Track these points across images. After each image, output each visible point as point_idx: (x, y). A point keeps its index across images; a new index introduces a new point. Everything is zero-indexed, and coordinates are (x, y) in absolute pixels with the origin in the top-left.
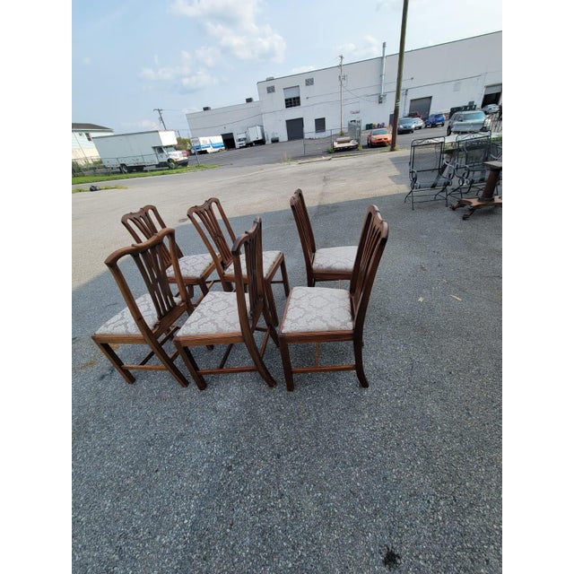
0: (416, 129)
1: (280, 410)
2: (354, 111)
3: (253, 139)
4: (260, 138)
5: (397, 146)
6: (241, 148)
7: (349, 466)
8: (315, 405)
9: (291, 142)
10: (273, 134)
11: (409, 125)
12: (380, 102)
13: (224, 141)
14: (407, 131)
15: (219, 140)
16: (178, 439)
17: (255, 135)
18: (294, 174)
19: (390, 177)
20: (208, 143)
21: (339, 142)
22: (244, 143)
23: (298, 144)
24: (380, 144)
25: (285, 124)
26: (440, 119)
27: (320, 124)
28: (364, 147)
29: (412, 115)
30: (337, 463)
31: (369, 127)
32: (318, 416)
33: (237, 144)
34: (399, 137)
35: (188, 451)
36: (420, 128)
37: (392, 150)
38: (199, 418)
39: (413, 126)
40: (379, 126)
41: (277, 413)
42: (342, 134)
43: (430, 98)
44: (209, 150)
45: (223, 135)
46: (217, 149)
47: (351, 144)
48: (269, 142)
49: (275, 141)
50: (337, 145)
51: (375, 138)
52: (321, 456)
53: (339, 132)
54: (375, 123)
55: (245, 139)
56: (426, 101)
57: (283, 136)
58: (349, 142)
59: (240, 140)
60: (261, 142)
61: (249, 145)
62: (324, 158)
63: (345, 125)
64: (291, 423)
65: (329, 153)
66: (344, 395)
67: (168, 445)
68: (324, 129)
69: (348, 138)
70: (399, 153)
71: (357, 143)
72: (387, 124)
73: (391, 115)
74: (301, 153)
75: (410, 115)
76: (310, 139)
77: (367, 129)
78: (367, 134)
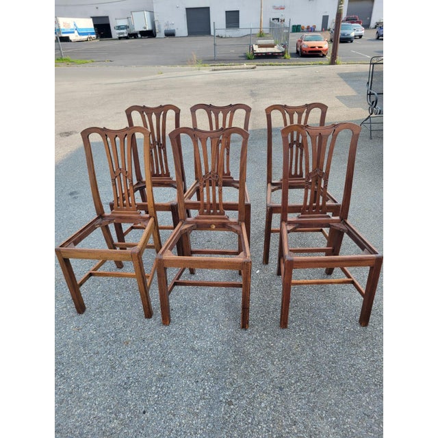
0: (355, 37)
1: (270, 347)
2: (278, 6)
3: (138, 28)
4: (149, 28)
5: (338, 59)
6: (120, 38)
7: (357, 393)
8: (307, 341)
9: (193, 39)
10: (167, 25)
11: (347, 32)
13: (95, 25)
14: (346, 40)
15: (89, 24)
16: (159, 380)
17: (141, 23)
18: (208, 83)
19: (337, 97)
20: (72, 27)
21: (261, 46)
22: (125, 33)
23: (201, 43)
24: (315, 54)
25: (184, 12)
27: (233, 18)
28: (292, 55)
29: (351, 20)
30: (344, 391)
31: (297, 29)
32: (313, 350)
33: (115, 33)
34: (341, 46)
35: (175, 391)
36: (360, 37)
37: (333, 62)
38: (177, 359)
39: (353, 34)
40: (311, 29)
41: (268, 350)
42: (261, 35)
44: (73, 37)
45: (94, 18)
46: (85, 37)
47: (276, 50)
48: (160, 34)
49: (170, 34)
50: (258, 50)
51: (307, 44)
52: (327, 387)
53: (257, 32)
54: (305, 24)
55: (127, 27)
57: (181, 28)
58: (272, 46)
59: (119, 28)
60: (150, 34)
61: (133, 36)
62: (245, 65)
63: (266, 25)
64: (286, 358)
65: (247, 58)
66: (336, 330)
67: (148, 387)
68: (238, 27)
69: (271, 41)
70: (341, 67)
71: (283, 49)
72: (319, 27)
73: (324, 17)
74: (212, 56)
75: (347, 20)
76: (218, 36)
77: (293, 31)
78: (295, 38)
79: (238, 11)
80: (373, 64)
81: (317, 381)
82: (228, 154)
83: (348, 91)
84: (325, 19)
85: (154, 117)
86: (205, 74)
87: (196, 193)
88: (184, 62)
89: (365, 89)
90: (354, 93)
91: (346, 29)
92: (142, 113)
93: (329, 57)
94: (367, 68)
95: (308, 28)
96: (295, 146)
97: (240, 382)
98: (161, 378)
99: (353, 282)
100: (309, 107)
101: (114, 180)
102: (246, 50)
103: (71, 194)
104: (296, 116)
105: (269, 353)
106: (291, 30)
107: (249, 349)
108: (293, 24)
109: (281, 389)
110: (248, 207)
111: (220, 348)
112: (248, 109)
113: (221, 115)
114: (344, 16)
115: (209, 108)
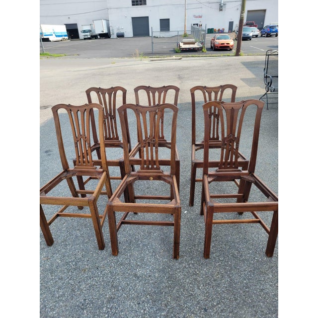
0: (253, 36)
1: (196, 274)
2: (197, 15)
3: (98, 31)
4: (105, 31)
5: (242, 52)
6: (85, 39)
7: (266, 314)
8: (225, 269)
9: (138, 39)
10: (118, 29)
11: (247, 33)
12: (221, 10)
13: (67, 30)
14: (246, 38)
15: (63, 30)
16: (109, 302)
17: (100, 28)
18: (148, 70)
19: (242, 79)
20: (51, 31)
21: (185, 43)
22: (88, 35)
23: (143, 41)
24: (224, 48)
25: (131, 20)
26: (274, 30)
27: (165, 24)
28: (208, 49)
29: (250, 24)
30: (256, 312)
31: (211, 31)
32: (230, 277)
33: (81, 35)
34: (243, 43)
35: (122, 311)
36: (257, 36)
37: (237, 54)
38: (124, 284)
39: (251, 35)
40: (221, 31)
41: (194, 277)
42: (185, 36)
43: (265, 11)
44: (51, 38)
45: (67, 25)
46: (60, 38)
47: (196, 46)
48: (114, 36)
49: (121, 36)
50: (183, 46)
51: (218, 42)
52: (241, 308)
53: (182, 33)
54: (216, 28)
55: (90, 31)
56: (262, 13)
57: (128, 31)
58: (193, 43)
59: (84, 31)
60: (106, 36)
61: (94, 37)
62: (174, 57)
63: (189, 28)
65: (176, 52)
66: (248, 260)
67: (100, 308)
68: (169, 30)
69: (193, 40)
70: (243, 58)
71: (201, 46)
72: (227, 30)
73: (230, 22)
74: (150, 50)
75: (247, 24)
76: (155, 37)
77: (208, 33)
78: (209, 37)
79: (169, 19)
80: (268, 55)
81: (234, 303)
82: (162, 123)
83: (250, 75)
84: (231, 24)
85: (107, 95)
86: (146, 63)
87: (138, 153)
88: (130, 55)
89: (262, 74)
90: (254, 76)
91: (246, 31)
92: (98, 93)
93: (234, 51)
94: (263, 58)
95: (219, 30)
96: (212, 116)
97: (173, 304)
98: (110, 300)
99: (260, 222)
100: (223, 88)
101: (76, 144)
102: (175, 46)
103: (46, 152)
104: (213, 94)
105: (195, 279)
106: (207, 32)
107: (180, 276)
108: (208, 28)
109: (206, 310)
110: (178, 163)
111: (157, 275)
112: (177, 90)
113: (157, 94)
114: (245, 21)
115: (147, 89)
